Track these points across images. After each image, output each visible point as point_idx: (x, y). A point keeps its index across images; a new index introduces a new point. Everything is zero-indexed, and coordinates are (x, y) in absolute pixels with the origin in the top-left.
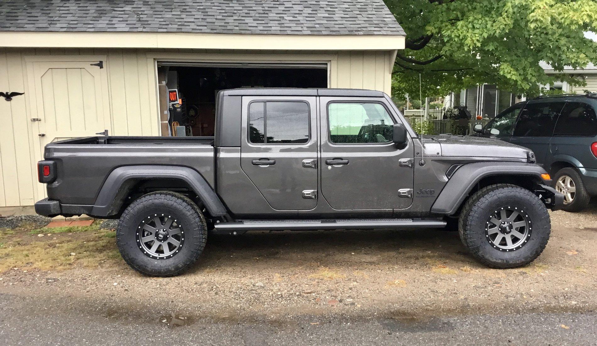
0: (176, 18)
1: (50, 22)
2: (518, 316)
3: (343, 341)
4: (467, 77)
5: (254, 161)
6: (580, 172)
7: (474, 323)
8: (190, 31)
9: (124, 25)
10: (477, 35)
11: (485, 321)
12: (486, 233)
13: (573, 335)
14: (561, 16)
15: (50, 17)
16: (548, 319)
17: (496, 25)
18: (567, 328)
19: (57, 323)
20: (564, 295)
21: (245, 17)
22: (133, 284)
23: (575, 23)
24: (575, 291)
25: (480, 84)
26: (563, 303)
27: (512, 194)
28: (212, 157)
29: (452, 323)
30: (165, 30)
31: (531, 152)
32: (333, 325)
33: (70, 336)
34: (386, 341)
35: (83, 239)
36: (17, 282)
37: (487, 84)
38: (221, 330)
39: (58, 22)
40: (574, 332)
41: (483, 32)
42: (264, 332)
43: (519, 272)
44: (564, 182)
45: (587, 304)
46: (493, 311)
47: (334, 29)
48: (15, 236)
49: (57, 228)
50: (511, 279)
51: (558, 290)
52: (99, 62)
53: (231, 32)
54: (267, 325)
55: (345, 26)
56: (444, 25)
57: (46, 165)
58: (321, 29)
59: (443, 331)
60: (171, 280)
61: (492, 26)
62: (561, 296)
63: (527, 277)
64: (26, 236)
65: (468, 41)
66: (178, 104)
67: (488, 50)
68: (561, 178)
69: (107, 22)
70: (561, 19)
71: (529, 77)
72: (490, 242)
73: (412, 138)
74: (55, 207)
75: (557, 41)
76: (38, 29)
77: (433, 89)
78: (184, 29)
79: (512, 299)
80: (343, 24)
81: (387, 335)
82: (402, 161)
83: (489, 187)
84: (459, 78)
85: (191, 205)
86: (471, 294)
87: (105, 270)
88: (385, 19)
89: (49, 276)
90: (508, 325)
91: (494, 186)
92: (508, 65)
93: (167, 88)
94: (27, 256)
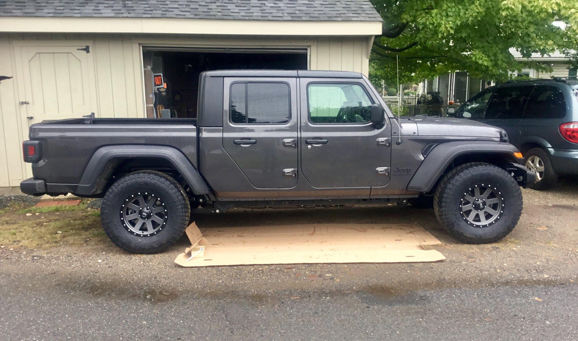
0: (161, 4)
1: (37, 8)
2: (493, 289)
3: (322, 315)
4: (440, 65)
5: (236, 141)
6: (548, 152)
7: (450, 296)
8: (175, 16)
9: (110, 11)
10: (450, 23)
11: (461, 294)
12: (461, 209)
13: (546, 307)
14: (531, 5)
15: (37, 3)
16: (521, 292)
17: (469, 13)
18: (540, 300)
19: (40, 299)
20: (536, 269)
21: (228, 3)
22: (117, 261)
23: (545, 11)
24: (546, 265)
25: (451, 72)
26: (535, 276)
27: (486, 172)
28: (195, 137)
29: (428, 297)
30: (149, 16)
31: (504, 132)
32: (313, 299)
33: (53, 312)
34: (364, 315)
35: (70, 217)
36: (4, 260)
37: (458, 71)
38: (203, 305)
39: (45, 8)
40: (548, 304)
41: (456, 19)
42: (245, 307)
43: (492, 247)
44: (533, 162)
45: (559, 278)
46: (468, 285)
47: (313, 15)
48: (4, 216)
49: (45, 208)
50: (485, 254)
51: (530, 264)
52: (85, 47)
53: (213, 17)
54: (249, 300)
55: (325, 12)
56: (418, 13)
57: (32, 145)
58: (301, 15)
59: (420, 304)
60: (154, 256)
61: (465, 14)
62: (534, 270)
63: (500, 251)
64: (14, 216)
65: (443, 28)
66: (164, 88)
67: (461, 37)
68: (530, 158)
69: (93, 8)
70: (531, 7)
71: (500, 62)
72: (464, 218)
73: (389, 118)
74: (40, 186)
75: (526, 29)
76: (25, 15)
77: (407, 76)
78: (169, 14)
79: (486, 273)
80: (322, 11)
81: (365, 308)
82: (380, 140)
83: (464, 166)
84: (433, 65)
85: (174, 184)
86: (447, 269)
87: (90, 248)
88: (363, 6)
89: (35, 254)
90: (483, 298)
91: (468, 164)
92: (480, 51)
93: (152, 72)
94: (14, 234)
